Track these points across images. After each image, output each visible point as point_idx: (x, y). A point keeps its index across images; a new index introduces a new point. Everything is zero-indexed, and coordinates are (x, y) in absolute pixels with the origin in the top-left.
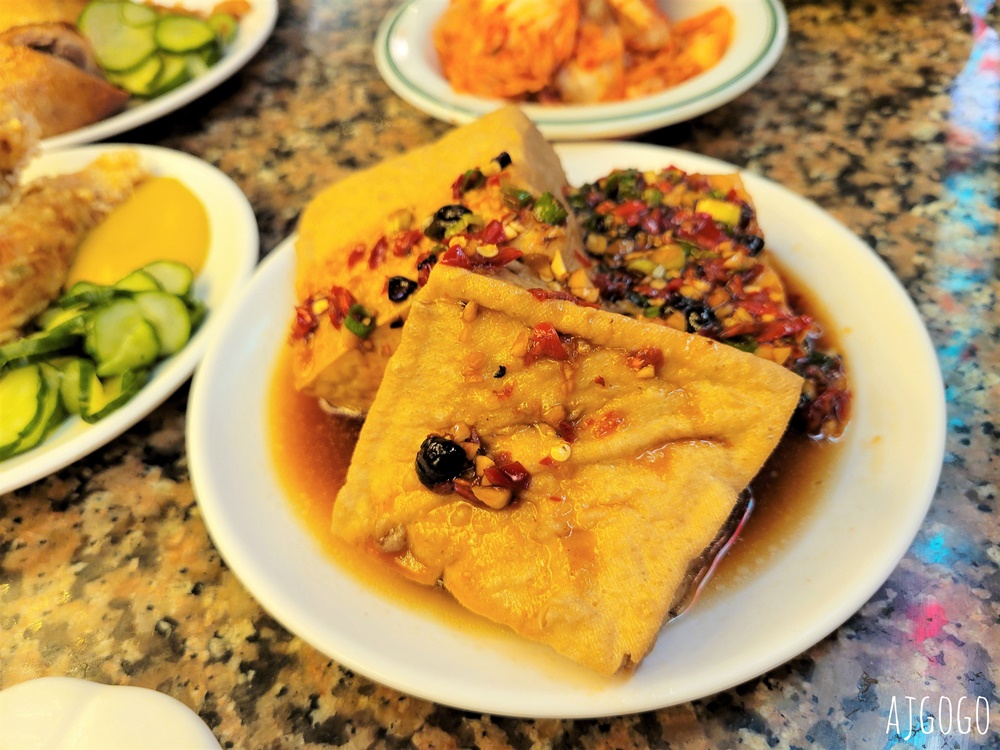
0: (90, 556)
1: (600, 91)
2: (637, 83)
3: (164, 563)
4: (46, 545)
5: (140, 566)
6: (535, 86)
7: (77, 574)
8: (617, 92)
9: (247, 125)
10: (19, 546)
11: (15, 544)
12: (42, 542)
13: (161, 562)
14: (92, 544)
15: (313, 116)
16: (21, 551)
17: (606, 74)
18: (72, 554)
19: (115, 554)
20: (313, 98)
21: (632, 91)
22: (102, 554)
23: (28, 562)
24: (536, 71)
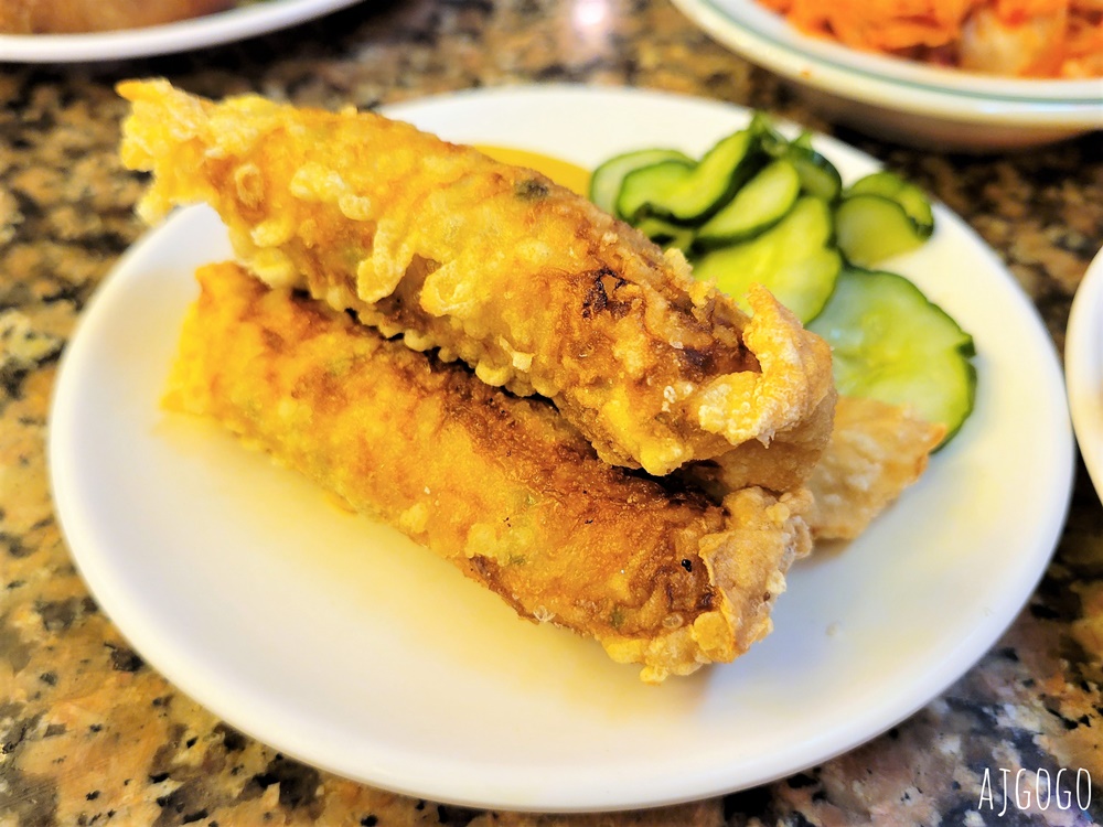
0: (186, 767)
1: (1024, 60)
2: (1079, 56)
3: (328, 801)
4: (101, 735)
5: (282, 801)
6: (935, 39)
7: (161, 802)
8: (1049, 66)
9: (420, 56)
10: (52, 731)
11: (43, 725)
12: (96, 729)
13: (323, 798)
14: (191, 743)
15: (523, 54)
16: (53, 740)
17: (1036, 36)
18: (150, 760)
19: (235, 771)
20: (520, 28)
21: (1071, 67)
22: (209, 766)
23: (67, 765)
24: (941, 14)
